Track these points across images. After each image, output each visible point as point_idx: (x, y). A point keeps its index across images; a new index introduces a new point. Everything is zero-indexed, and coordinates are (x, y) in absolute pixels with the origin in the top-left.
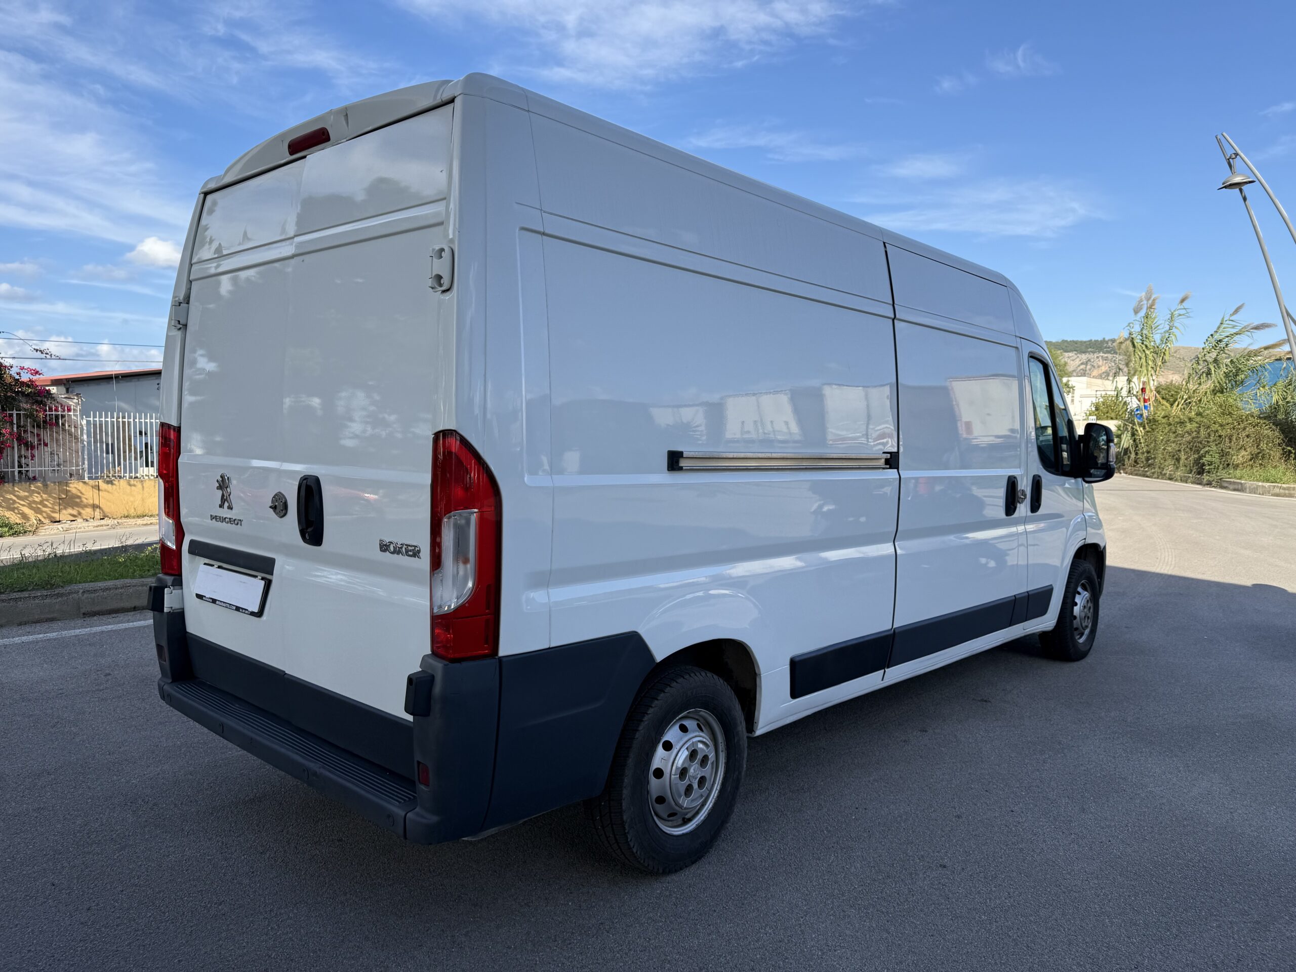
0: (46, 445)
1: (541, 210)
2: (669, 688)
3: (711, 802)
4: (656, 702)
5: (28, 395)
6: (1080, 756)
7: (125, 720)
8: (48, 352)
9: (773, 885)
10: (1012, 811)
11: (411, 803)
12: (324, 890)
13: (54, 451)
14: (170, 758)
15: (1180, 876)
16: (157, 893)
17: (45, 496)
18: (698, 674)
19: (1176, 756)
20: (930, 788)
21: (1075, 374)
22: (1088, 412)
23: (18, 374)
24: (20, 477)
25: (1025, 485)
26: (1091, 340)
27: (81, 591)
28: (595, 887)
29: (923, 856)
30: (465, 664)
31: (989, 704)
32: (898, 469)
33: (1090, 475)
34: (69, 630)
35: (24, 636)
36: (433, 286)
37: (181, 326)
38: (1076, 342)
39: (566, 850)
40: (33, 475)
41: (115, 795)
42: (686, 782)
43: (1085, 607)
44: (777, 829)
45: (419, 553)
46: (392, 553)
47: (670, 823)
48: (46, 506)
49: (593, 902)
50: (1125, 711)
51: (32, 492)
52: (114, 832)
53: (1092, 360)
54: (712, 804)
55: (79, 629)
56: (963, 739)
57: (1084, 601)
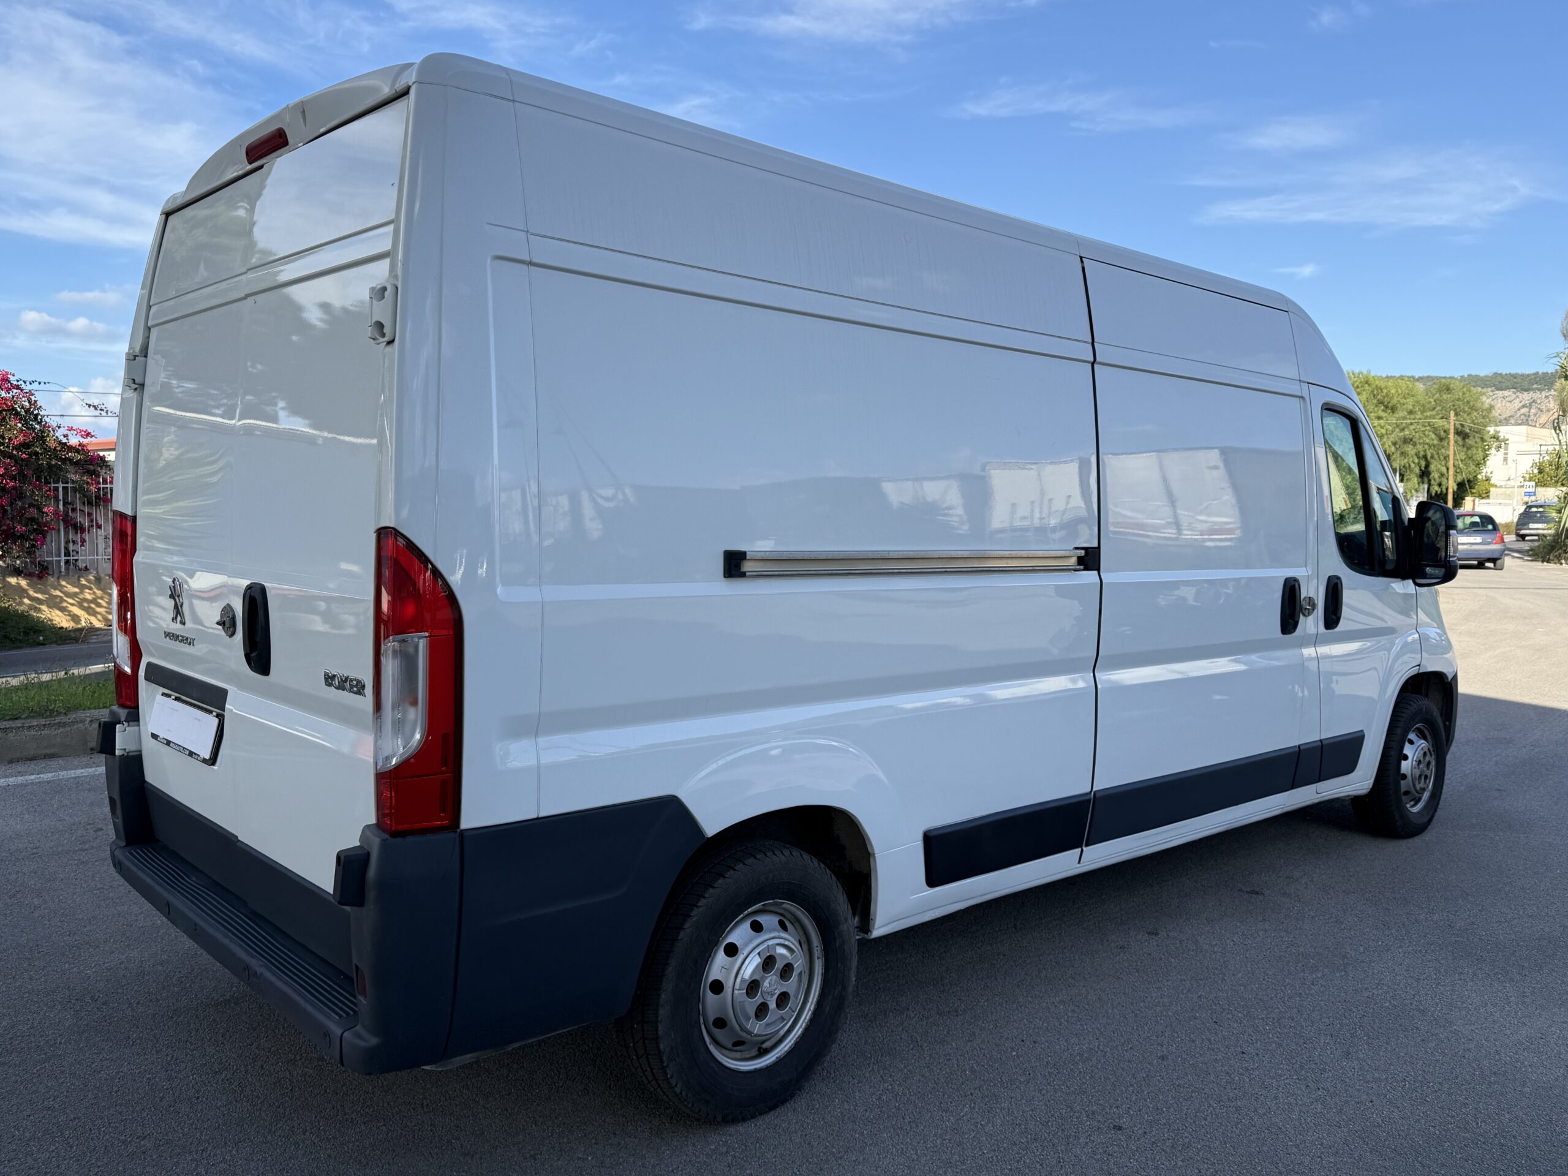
0: (99, 527)
1: (528, 231)
2: (732, 872)
3: (801, 1027)
4: (711, 891)
5: (77, 463)
6: (1368, 976)
7: (102, 890)
8: (103, 407)
9: (871, 1145)
10: (1243, 1053)
11: (351, 1017)
12: (279, 1125)
13: (109, 534)
14: (142, 942)
15: (1460, 1156)
16: (71, 1120)
17: (99, 593)
18: (778, 853)
19: (1511, 980)
20: (1136, 1015)
21: (1512, 421)
22: (1528, 476)
23: (65, 436)
24: (67, 569)
25: (1314, 590)
26: (1538, 373)
27: (88, 719)
28: (630, 1137)
29: (1093, 1113)
30: (410, 840)
31: (1261, 897)
32: (1098, 570)
33: (1424, 576)
34: (71, 769)
35: (12, 776)
36: (373, 337)
37: (136, 386)
38: (1514, 376)
39: (608, 1084)
40: (85, 565)
41: (60, 989)
42: (758, 1000)
43: (1419, 762)
44: (902, 1066)
45: (363, 690)
46: (337, 688)
47: (738, 1055)
48: (99, 605)
49: (622, 1157)
50: (1457, 912)
51: (83, 588)
52: (43, 1038)
53: (1539, 401)
54: (801, 1030)
55: (82, 768)
56: (1206, 947)
57: (1419, 754)
